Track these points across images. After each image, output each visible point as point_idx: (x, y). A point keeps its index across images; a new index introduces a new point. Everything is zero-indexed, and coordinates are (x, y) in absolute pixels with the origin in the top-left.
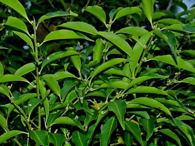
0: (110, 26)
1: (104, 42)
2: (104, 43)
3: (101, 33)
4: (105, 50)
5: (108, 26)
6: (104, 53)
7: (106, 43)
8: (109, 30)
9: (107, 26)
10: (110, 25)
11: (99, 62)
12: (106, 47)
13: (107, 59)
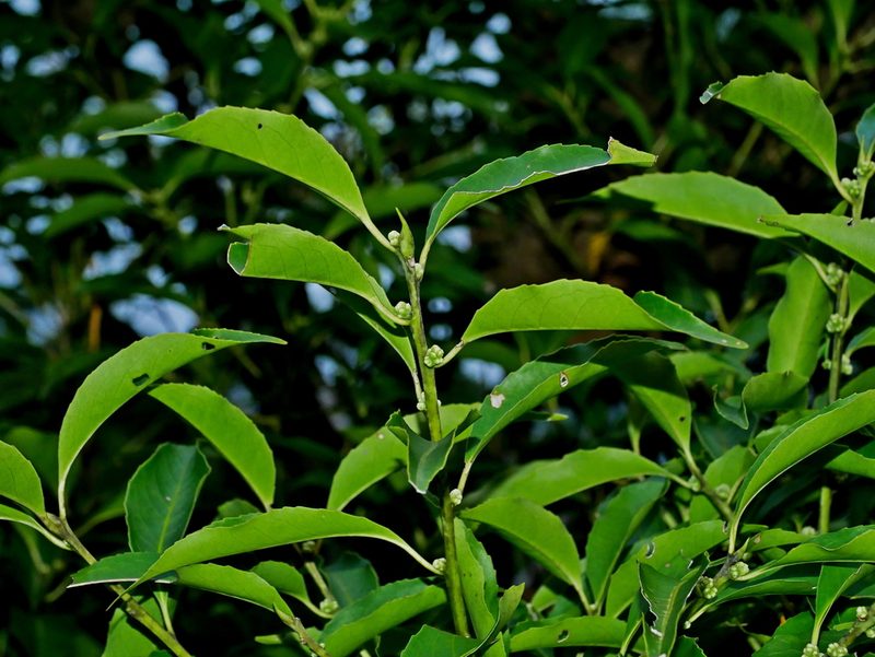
0: (860, 186)
1: (831, 274)
2: (830, 281)
3: (811, 224)
4: (840, 322)
5: (850, 189)
6: (832, 336)
7: (840, 284)
8: (857, 210)
9: (843, 186)
10: (863, 184)
11: (807, 379)
12: (842, 304)
13: (848, 369)
